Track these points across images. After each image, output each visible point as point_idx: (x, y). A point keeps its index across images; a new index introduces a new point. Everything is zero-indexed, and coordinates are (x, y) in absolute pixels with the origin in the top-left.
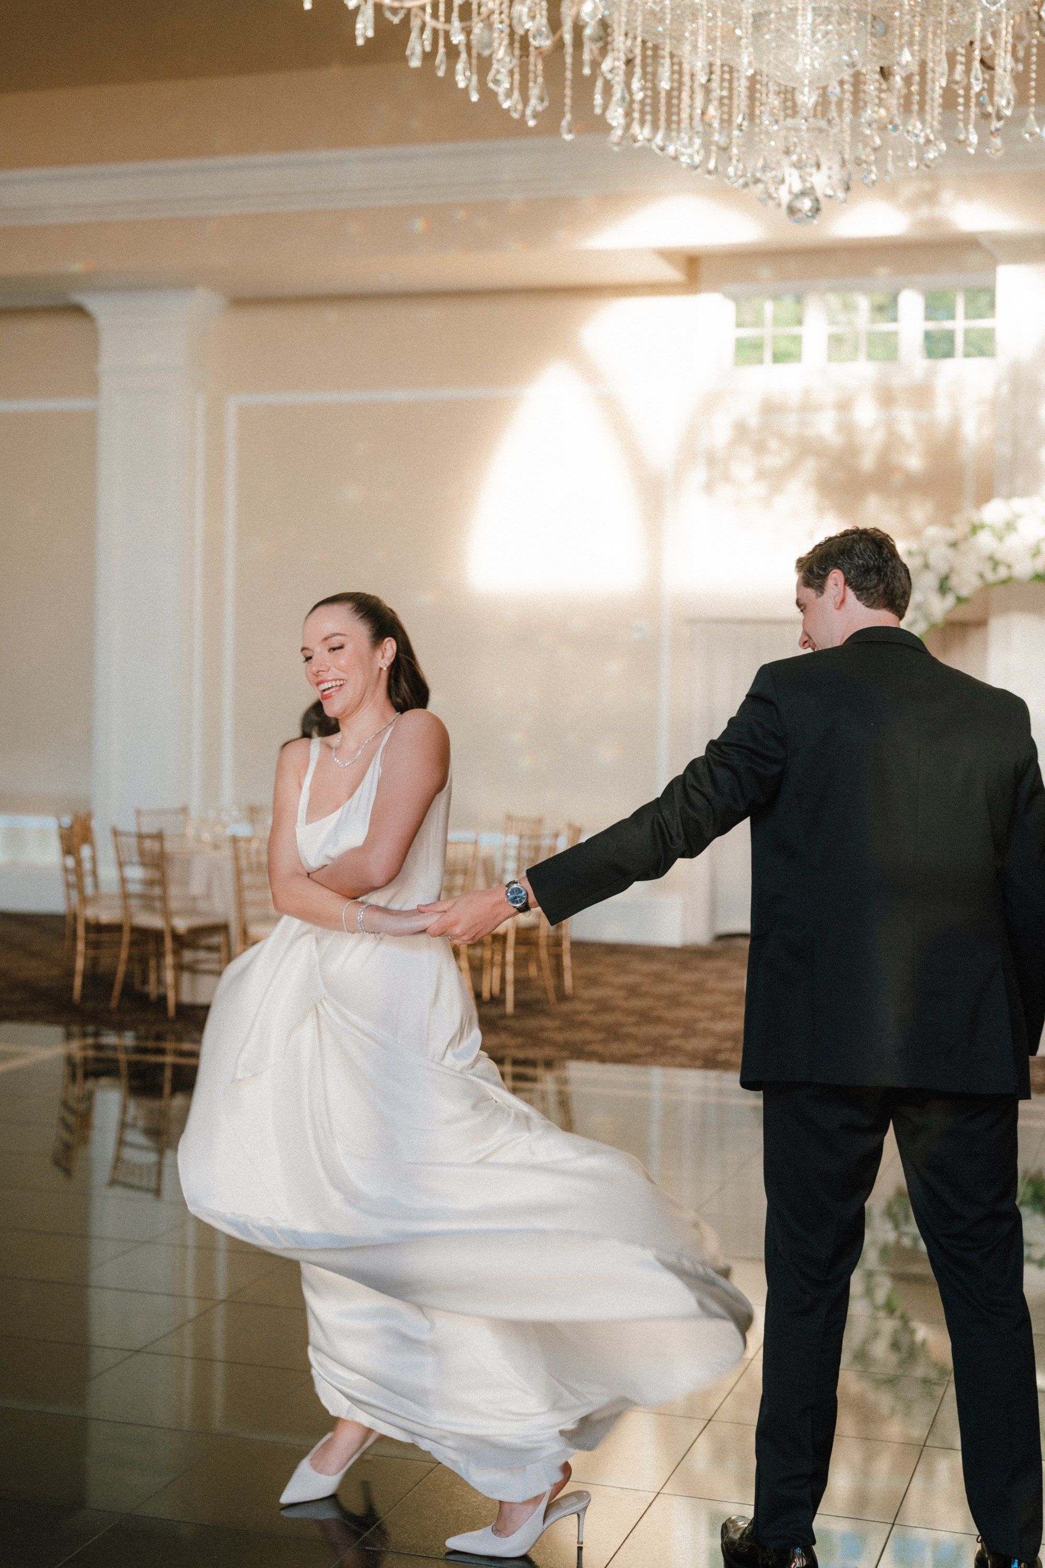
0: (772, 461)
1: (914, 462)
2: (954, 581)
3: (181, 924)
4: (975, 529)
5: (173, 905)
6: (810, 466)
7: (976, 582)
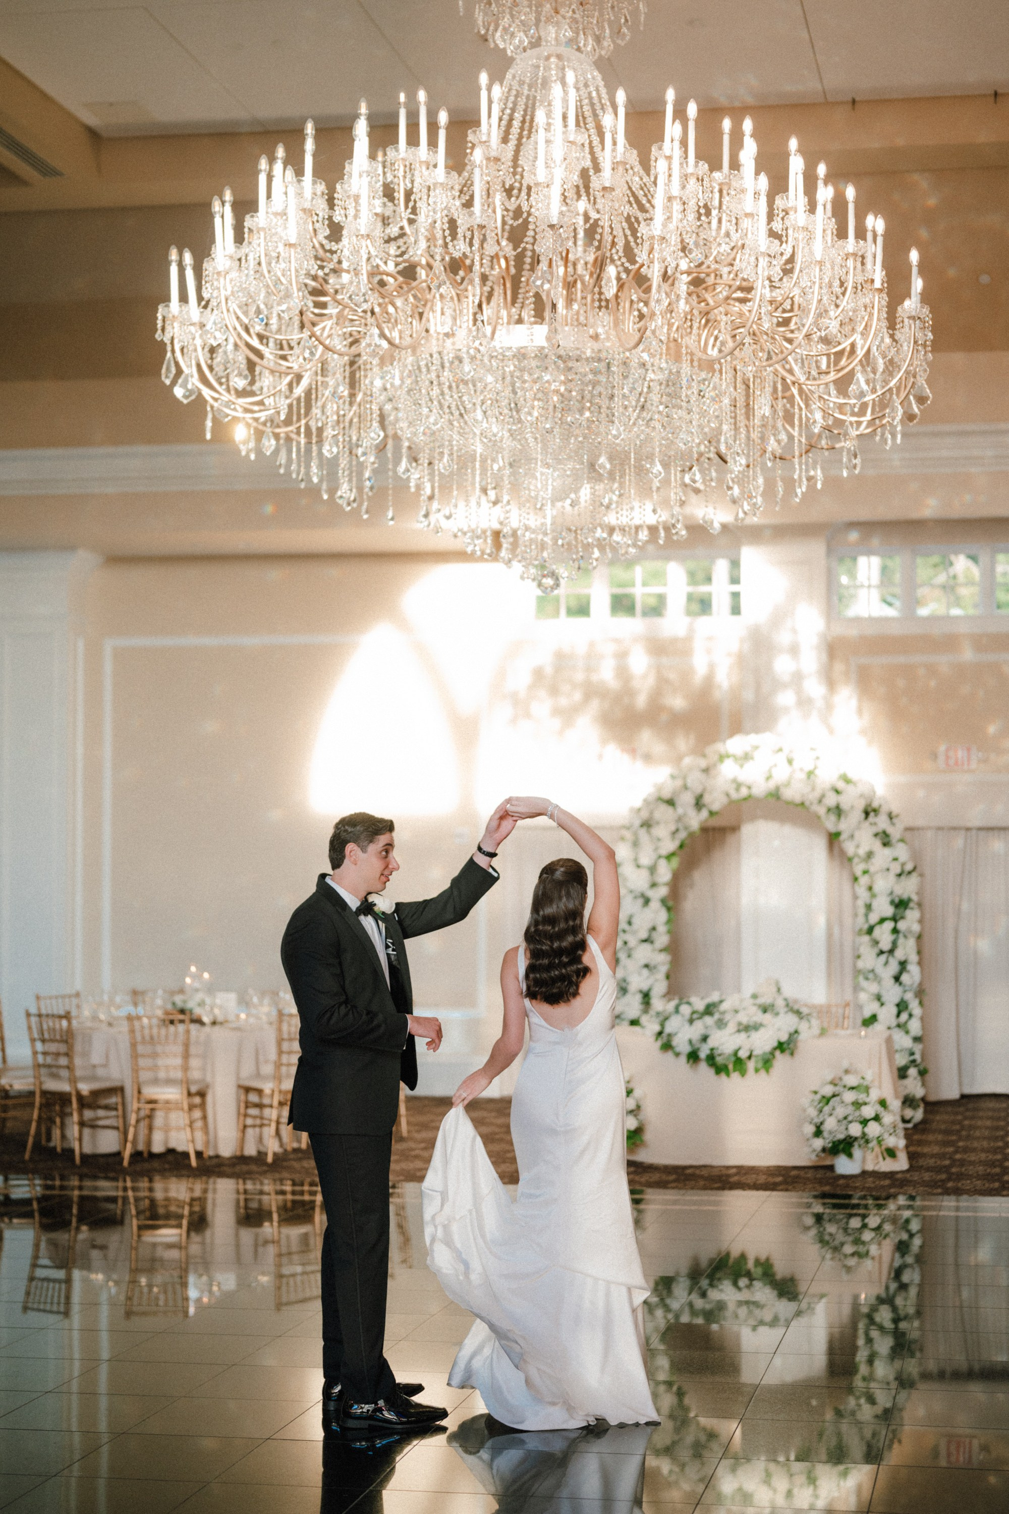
0: (563, 701)
1: (678, 702)
2: (707, 799)
3: (85, 1088)
4: (722, 758)
5: (78, 1073)
6: (595, 705)
7: (725, 800)
